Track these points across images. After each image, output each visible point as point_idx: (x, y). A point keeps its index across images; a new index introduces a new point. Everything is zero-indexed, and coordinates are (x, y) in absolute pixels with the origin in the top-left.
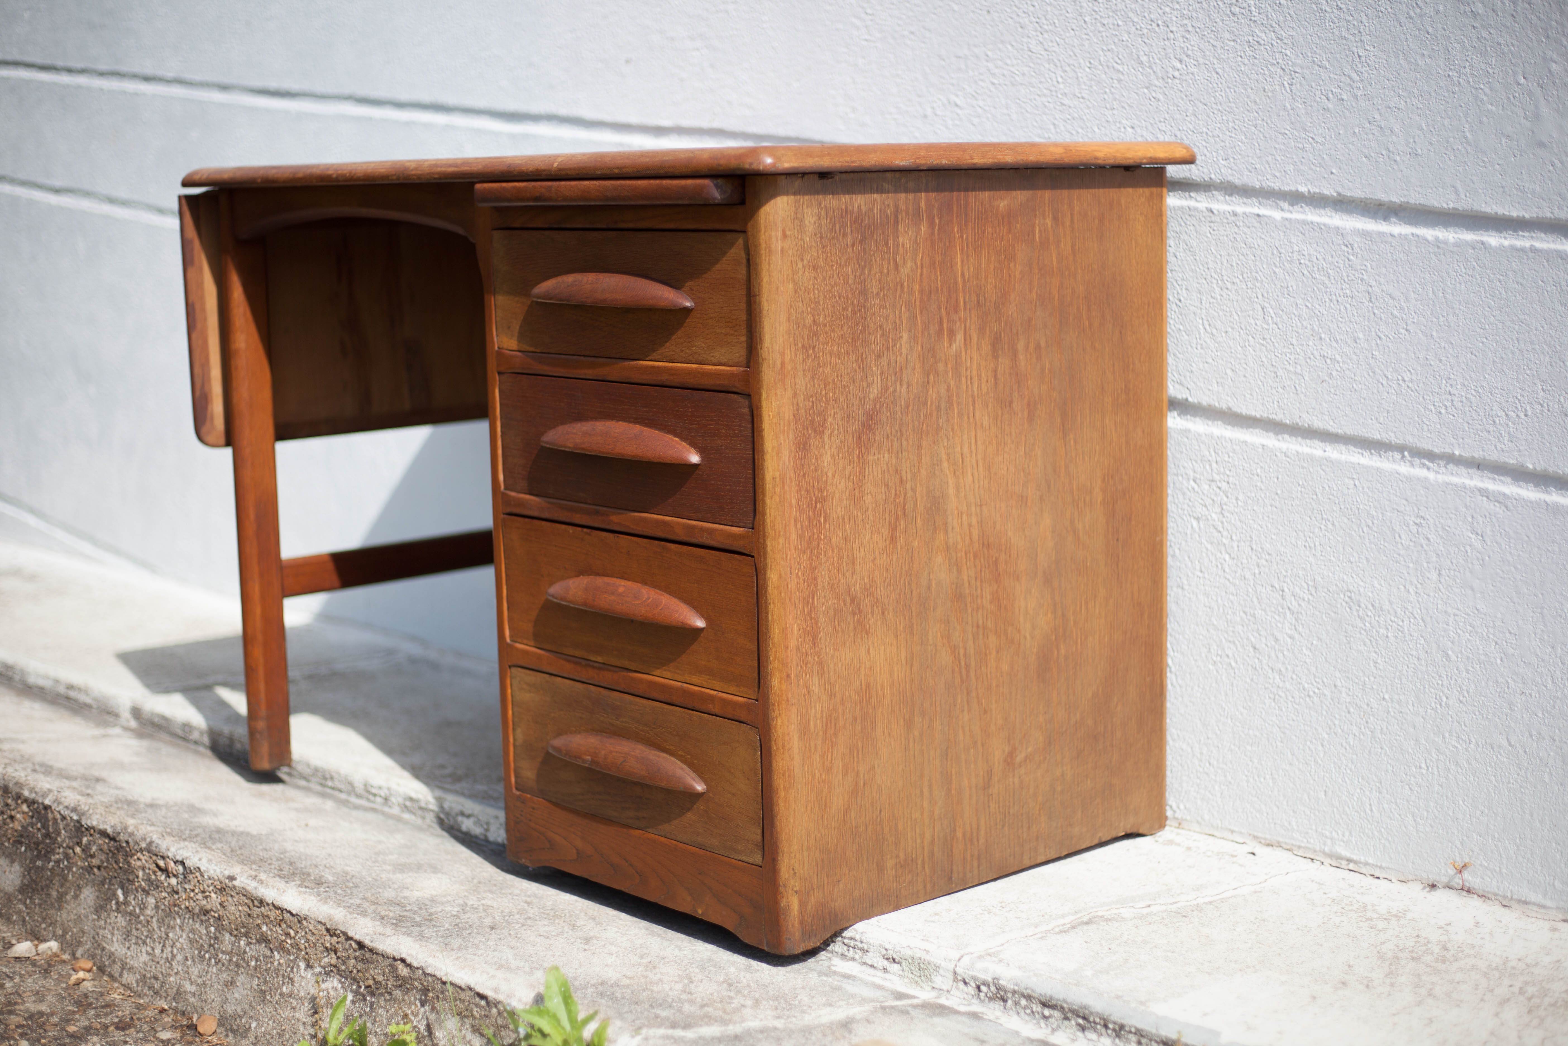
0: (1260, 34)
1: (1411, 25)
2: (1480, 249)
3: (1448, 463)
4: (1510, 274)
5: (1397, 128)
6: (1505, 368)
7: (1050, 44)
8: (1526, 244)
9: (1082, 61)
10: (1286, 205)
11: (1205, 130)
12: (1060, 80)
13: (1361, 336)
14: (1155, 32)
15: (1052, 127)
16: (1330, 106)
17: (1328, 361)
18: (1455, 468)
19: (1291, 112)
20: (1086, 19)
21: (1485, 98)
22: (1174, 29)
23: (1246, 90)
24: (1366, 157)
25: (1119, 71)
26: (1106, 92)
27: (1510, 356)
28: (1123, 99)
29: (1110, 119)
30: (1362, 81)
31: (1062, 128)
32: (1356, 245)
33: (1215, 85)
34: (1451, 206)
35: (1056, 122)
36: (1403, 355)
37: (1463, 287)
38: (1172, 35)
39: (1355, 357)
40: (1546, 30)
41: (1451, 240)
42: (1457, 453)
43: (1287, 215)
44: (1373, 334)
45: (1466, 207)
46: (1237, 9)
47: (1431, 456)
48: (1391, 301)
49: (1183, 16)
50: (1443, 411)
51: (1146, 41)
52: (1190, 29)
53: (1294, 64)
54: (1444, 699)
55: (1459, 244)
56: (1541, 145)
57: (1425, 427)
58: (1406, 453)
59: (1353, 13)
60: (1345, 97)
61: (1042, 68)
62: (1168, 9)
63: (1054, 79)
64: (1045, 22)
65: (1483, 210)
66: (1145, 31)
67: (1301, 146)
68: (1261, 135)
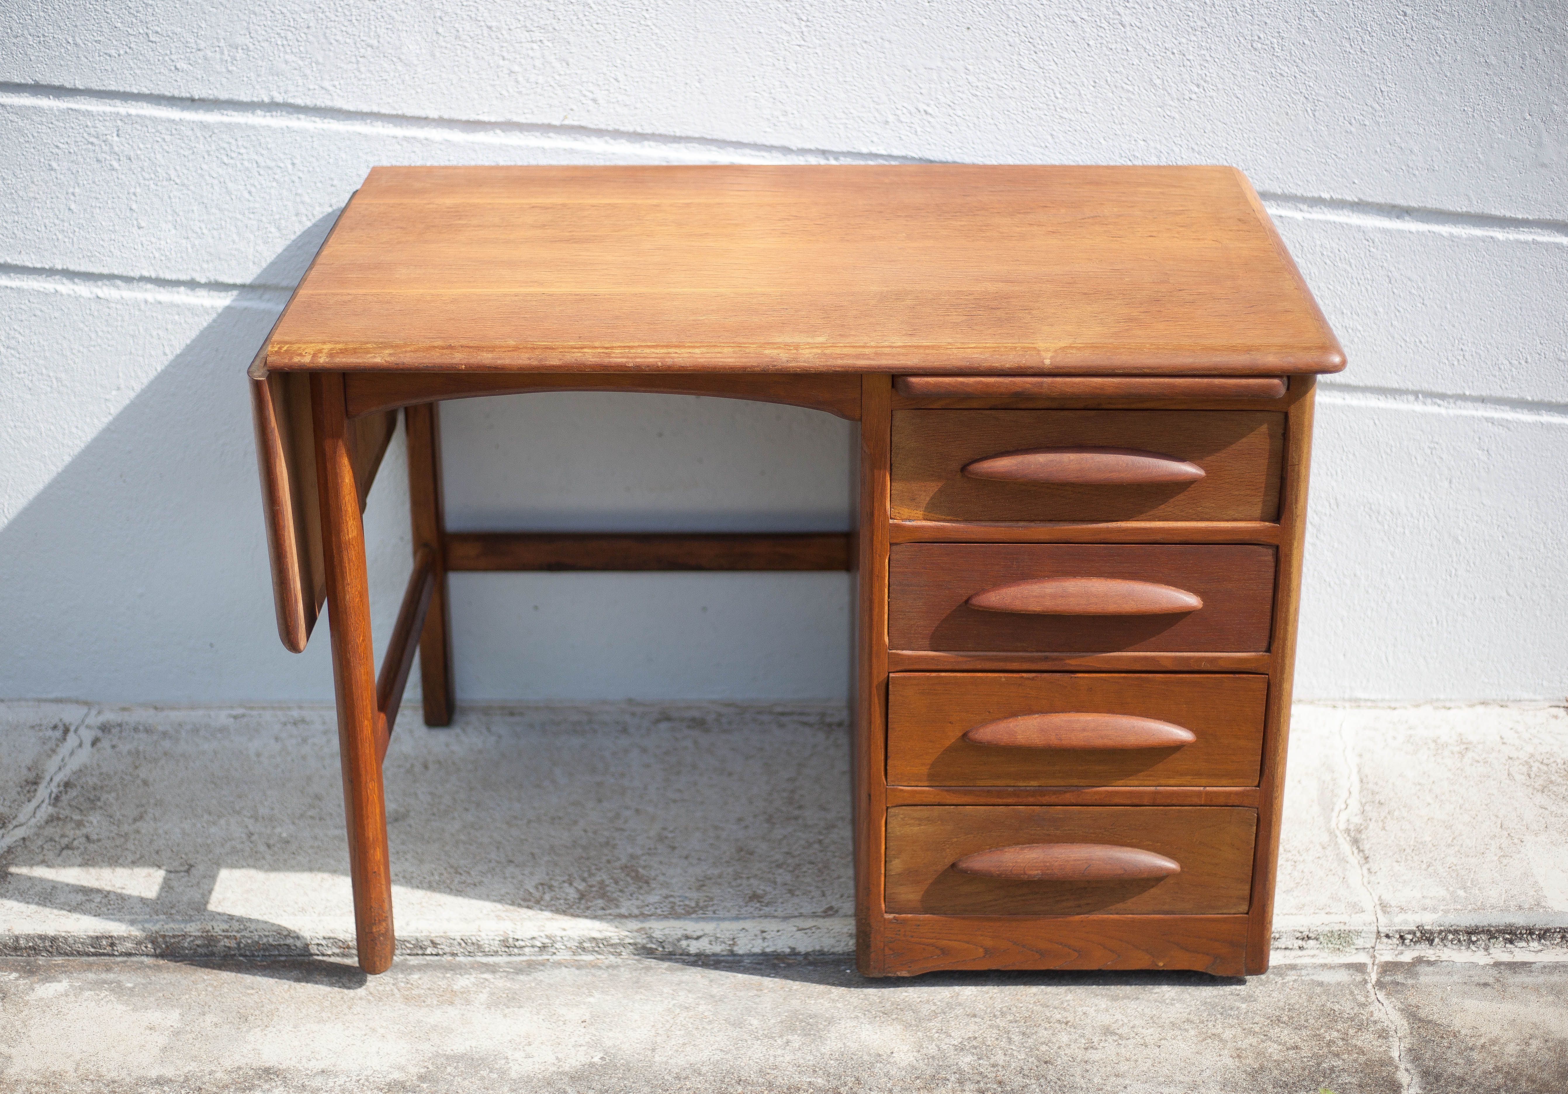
0: (1283, 68)
1: (1431, 69)
2: (1490, 242)
3: (1457, 400)
4: (1515, 260)
5: (1416, 149)
6: (1509, 329)
7: (1047, 63)
8: (1530, 238)
9: (1085, 80)
10: (1305, 207)
11: (1224, 145)
12: (1059, 95)
13: (1381, 310)
14: (1170, 59)
15: (1049, 137)
16: (1353, 129)
17: (1350, 331)
18: (1463, 403)
19: (1314, 133)
20: (1090, 43)
21: (1496, 129)
22: (1191, 57)
23: (1267, 113)
24: (1386, 171)
25: (1128, 91)
26: (1114, 109)
27: (1514, 320)
28: (1134, 116)
29: (1118, 132)
30: (1384, 110)
31: (1062, 139)
32: (1377, 240)
33: (1235, 108)
34: (1464, 209)
35: (1054, 133)
36: (1420, 324)
37: (1474, 270)
38: (1188, 63)
39: (1375, 327)
40: (1549, 80)
41: (1464, 236)
42: (1467, 393)
43: (1307, 216)
44: (1393, 308)
45: (1477, 211)
46: (1259, 45)
47: (1443, 396)
48: (1409, 282)
49: (1200, 47)
50: (1456, 363)
51: (1160, 66)
52: (1208, 58)
53: (1317, 94)
54: (1454, 571)
55: (1471, 239)
56: (1543, 165)
57: (1440, 376)
58: (1420, 396)
59: (1376, 56)
60: (1367, 123)
61: (1037, 84)
62: (1184, 40)
63: (1052, 95)
64: (1040, 42)
65: (1493, 213)
66: (1159, 58)
67: (1323, 161)
68: (1283, 151)
